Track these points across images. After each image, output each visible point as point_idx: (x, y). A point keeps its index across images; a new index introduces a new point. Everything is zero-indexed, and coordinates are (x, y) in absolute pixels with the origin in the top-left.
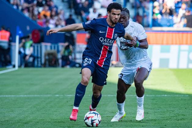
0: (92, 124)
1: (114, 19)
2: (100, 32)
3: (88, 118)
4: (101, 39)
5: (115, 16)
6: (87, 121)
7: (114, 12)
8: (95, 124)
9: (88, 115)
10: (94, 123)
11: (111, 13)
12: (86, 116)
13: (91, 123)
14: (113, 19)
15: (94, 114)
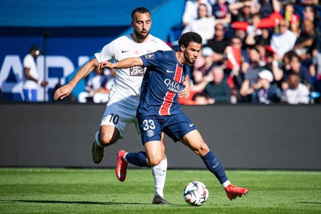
0: (189, 193)
1: (193, 57)
2: (168, 71)
3: (196, 185)
4: (167, 82)
5: (194, 52)
6: (191, 184)
7: (194, 46)
8: (188, 197)
9: (200, 184)
10: (190, 195)
11: (189, 48)
12: (197, 182)
13: (189, 190)
14: (190, 58)
15: (203, 194)
